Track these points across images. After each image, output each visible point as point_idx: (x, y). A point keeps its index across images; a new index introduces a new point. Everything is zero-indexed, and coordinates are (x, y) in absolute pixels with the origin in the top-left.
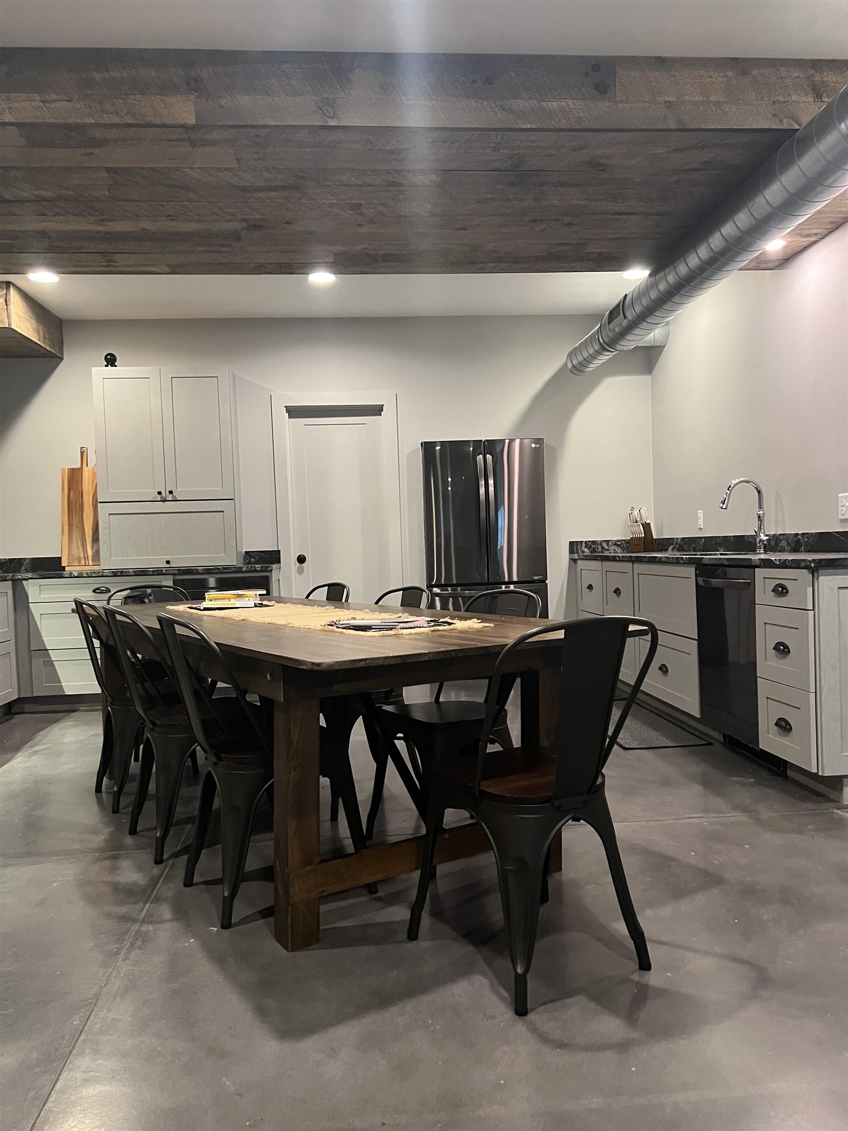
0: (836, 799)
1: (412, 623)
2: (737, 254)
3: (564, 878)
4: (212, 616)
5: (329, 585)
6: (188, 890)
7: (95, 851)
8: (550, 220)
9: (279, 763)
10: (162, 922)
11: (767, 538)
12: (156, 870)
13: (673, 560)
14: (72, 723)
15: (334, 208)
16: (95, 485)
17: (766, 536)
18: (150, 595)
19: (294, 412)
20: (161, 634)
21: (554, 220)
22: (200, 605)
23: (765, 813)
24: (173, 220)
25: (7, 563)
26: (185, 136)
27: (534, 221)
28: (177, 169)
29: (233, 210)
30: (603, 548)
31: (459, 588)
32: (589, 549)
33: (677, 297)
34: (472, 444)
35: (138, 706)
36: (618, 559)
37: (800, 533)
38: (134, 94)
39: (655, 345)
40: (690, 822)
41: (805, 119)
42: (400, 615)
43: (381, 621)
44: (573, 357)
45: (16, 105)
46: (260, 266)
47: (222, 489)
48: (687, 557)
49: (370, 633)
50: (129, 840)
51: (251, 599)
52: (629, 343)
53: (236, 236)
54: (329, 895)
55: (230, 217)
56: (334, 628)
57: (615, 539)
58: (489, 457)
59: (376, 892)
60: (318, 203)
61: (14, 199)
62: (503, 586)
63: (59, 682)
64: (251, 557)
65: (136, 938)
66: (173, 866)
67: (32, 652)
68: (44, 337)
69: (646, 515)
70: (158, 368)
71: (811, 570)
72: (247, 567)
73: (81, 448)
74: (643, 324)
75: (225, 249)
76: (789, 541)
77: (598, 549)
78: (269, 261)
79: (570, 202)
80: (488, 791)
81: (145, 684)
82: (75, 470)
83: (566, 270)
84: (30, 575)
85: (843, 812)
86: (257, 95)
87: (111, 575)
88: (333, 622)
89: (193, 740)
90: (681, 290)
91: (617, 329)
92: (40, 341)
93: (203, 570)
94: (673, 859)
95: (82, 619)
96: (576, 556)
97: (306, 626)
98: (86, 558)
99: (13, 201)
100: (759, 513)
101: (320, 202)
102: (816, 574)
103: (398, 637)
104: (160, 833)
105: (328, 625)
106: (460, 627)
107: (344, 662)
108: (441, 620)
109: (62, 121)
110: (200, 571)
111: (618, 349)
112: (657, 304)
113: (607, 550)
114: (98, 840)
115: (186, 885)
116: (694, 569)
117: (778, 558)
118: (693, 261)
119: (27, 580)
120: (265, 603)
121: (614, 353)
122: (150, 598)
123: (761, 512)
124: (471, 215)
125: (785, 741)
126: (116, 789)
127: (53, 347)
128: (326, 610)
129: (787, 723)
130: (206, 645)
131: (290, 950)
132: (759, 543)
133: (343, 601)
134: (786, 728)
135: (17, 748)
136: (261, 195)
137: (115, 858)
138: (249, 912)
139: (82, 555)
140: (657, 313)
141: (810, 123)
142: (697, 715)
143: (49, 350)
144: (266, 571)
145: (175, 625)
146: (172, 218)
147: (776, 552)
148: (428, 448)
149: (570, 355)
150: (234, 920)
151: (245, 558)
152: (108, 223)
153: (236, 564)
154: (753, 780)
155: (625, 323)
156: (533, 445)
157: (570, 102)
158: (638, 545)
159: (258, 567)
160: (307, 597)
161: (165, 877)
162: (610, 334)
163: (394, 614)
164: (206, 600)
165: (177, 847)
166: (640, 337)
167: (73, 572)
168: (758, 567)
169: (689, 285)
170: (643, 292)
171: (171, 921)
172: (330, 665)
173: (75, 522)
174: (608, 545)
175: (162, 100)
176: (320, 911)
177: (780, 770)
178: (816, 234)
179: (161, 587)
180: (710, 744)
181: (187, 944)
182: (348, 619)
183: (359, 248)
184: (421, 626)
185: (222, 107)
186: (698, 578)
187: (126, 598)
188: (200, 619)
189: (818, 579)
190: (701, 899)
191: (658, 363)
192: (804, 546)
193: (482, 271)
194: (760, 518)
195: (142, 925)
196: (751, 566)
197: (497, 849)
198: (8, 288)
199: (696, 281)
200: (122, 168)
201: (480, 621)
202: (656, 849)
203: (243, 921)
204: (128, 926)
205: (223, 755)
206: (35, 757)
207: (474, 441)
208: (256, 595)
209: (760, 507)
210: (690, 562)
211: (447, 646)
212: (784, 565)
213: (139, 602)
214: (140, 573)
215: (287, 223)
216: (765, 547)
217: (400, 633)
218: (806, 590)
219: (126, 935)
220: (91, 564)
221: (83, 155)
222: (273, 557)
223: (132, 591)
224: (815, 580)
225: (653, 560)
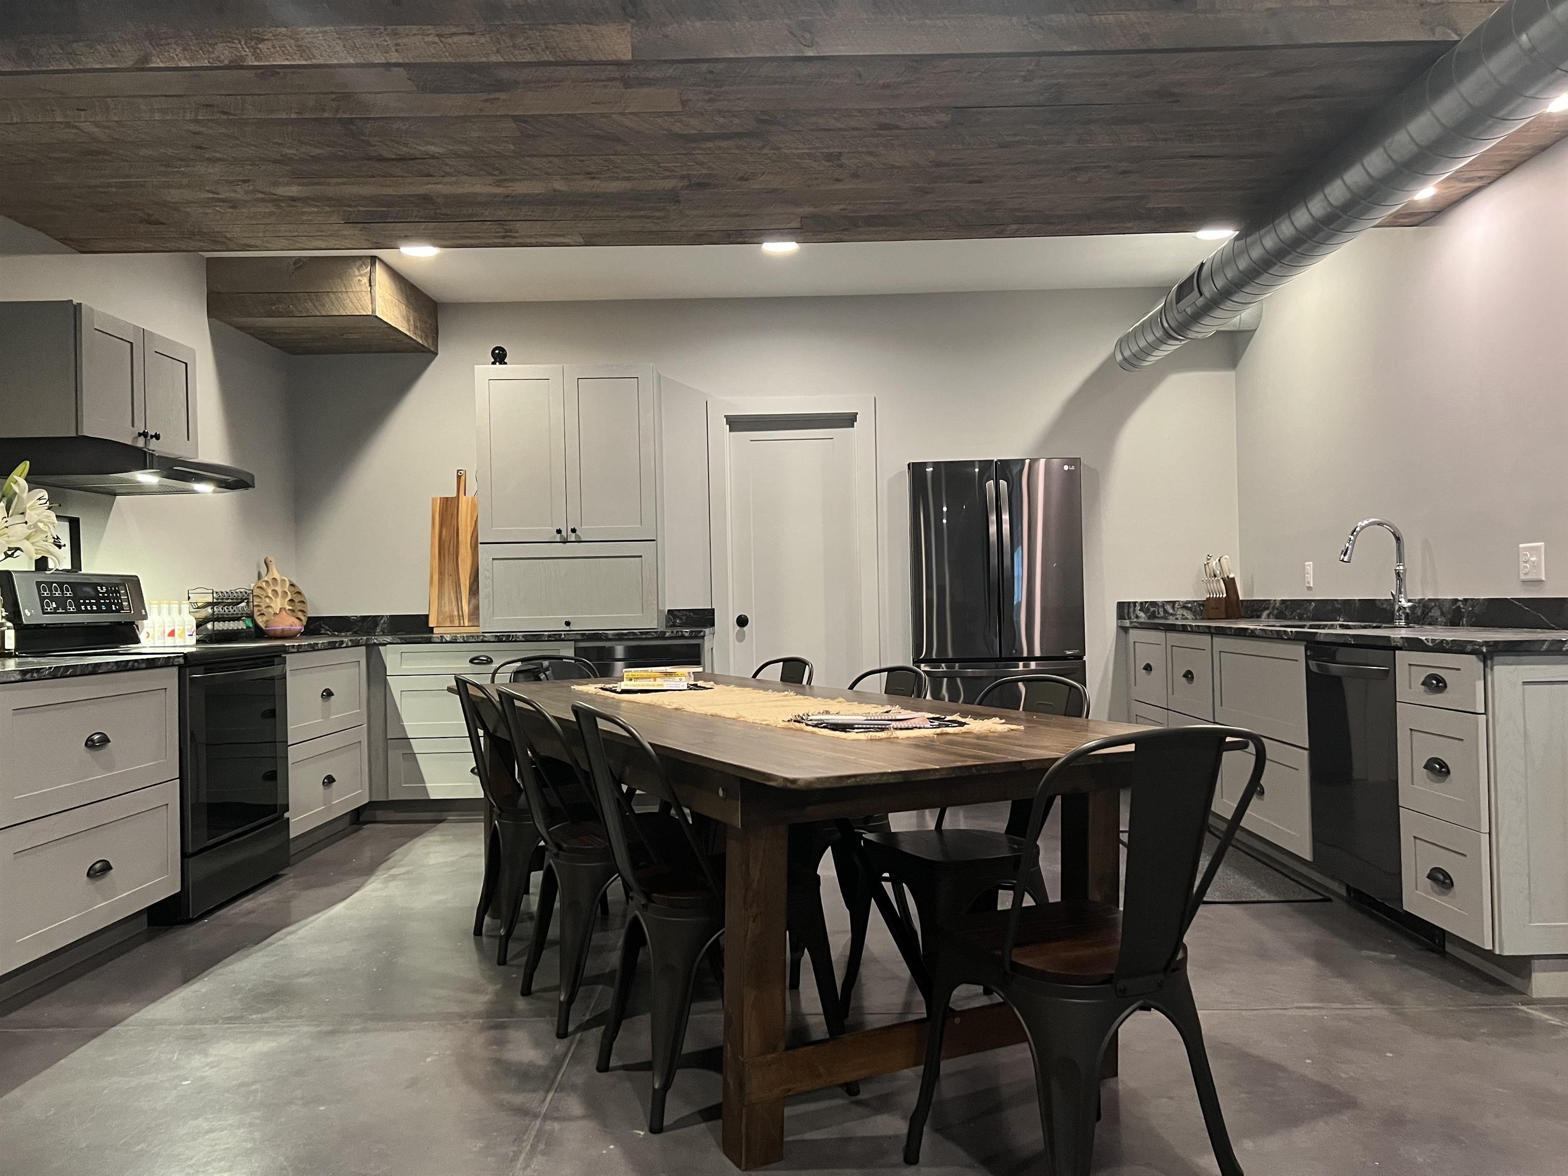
0: (1520, 989)
1: (905, 722)
2: (1367, 209)
3: (1120, 1087)
4: (635, 702)
5: (785, 661)
6: (603, 1075)
7: (477, 1016)
8: (1099, 167)
9: (732, 912)
10: (570, 1118)
11: (1410, 604)
12: (559, 1046)
13: (1273, 634)
14: (437, 838)
15: (805, 159)
16: (475, 519)
17: (1409, 601)
18: (547, 669)
19: (736, 423)
20: (576, 727)
21: (1105, 167)
22: (615, 685)
23: (1412, 1004)
24: (594, 178)
25: (359, 621)
26: (617, 75)
27: (1076, 169)
28: (602, 116)
29: (671, 165)
30: (1165, 611)
31: (957, 664)
32: (1145, 613)
33: (1276, 267)
34: (977, 464)
35: (538, 822)
36: (1189, 629)
37: (1460, 598)
38: (554, 24)
39: (1240, 329)
40: (1303, 1014)
41: (1468, 27)
42: (888, 708)
43: (865, 718)
44: (1124, 345)
45: (405, 40)
46: (703, 235)
47: (639, 526)
48: (1294, 630)
49: (852, 735)
50: (521, 1004)
51: (683, 678)
52: (1207, 328)
53: (673, 197)
54: (800, 1094)
55: (667, 174)
56: (803, 726)
57: (1184, 599)
58: (1003, 483)
59: (858, 1093)
60: (785, 154)
61: (394, 157)
62: (1021, 664)
63: (423, 782)
64: (676, 617)
65: (538, 1137)
66: (581, 1041)
67: (389, 741)
68: (416, 327)
69: (1228, 566)
70: (561, 366)
71: (1481, 657)
72: (672, 632)
73: (458, 471)
74: (1227, 304)
75: (657, 214)
76: (1444, 609)
77: (1159, 613)
78: (715, 228)
79: (1128, 144)
80: (1022, 963)
81: (544, 790)
82: (449, 501)
83: (1116, 231)
84: (389, 639)
85: (1531, 1009)
86: (712, 19)
87: (494, 640)
88: (799, 716)
89: (612, 870)
90: (1284, 257)
91: (1189, 311)
92: (409, 331)
93: (614, 635)
94: (1283, 1069)
95: (465, 701)
96: (1127, 623)
97: (763, 720)
98: (461, 617)
99: (393, 160)
100: (1398, 568)
101: (786, 151)
102: (1489, 662)
103: (893, 742)
104: (566, 995)
105: (795, 721)
106: (977, 729)
107: (828, 778)
108: (949, 718)
109: (462, 60)
110: (610, 637)
111: (1190, 336)
112: (1247, 277)
113: (1171, 614)
114: (481, 1001)
115: (599, 1070)
116: (1303, 648)
117: (1430, 637)
118: (1302, 218)
119: (385, 645)
120: (700, 683)
121: (1183, 342)
122: (547, 673)
123: (1401, 568)
124: (990, 163)
125: (1441, 901)
126: (502, 932)
127: (426, 338)
128: (784, 696)
129: (1447, 876)
130: (636, 745)
131: (743, 1168)
132: (1398, 611)
133: (805, 682)
134: (1443, 883)
135: (369, 870)
136: (709, 145)
137: (502, 1026)
138: (686, 1112)
139: (456, 613)
140: (1248, 289)
141: (1476, 33)
142: (1308, 856)
143: (421, 342)
144: (696, 637)
145: (598, 719)
146: (591, 176)
147: (1423, 624)
148: (916, 470)
149: (1120, 343)
150: (667, 1122)
151: (668, 620)
152: (510, 184)
153: (656, 627)
154: (1394, 956)
155: (1200, 301)
156: (1066, 468)
157: (1132, 15)
158: (1217, 608)
159: (686, 631)
160: (755, 676)
161: (572, 1056)
162: (1179, 317)
163: (880, 706)
164: (625, 679)
165: (584, 1015)
166: (1225, 321)
167: (445, 636)
168: (1400, 649)
169: (1295, 251)
170: (1227, 258)
171: (583, 1117)
172: (809, 783)
173: (449, 567)
174: (1173, 608)
175: (589, 31)
176: (785, 1115)
177: (1435, 943)
178: (1481, 178)
179: (561, 658)
180: (1329, 900)
181: (605, 1152)
182: (819, 713)
183: (836, 208)
184: (922, 726)
185: (666, 36)
186: (1310, 662)
187: (517, 673)
188: (617, 704)
189: (1492, 670)
190: (1323, 1128)
191: (1245, 353)
192: (1467, 617)
193: (1000, 234)
194: (1399, 576)
195: (545, 1122)
196: (1389, 647)
197: (1034, 1044)
198: (373, 264)
199: (1306, 246)
200: (532, 116)
201: (1003, 721)
202: (1255, 1052)
203: (678, 1124)
204: (527, 1122)
205: (655, 895)
206: (392, 884)
207: (979, 461)
208: (689, 673)
209: (1400, 559)
210: (1297, 638)
211: (965, 759)
212: (1440, 647)
213: (533, 678)
214: (531, 638)
215: (741, 179)
216: (1407, 616)
217: (895, 736)
218: (1474, 686)
219: (524, 1134)
220: (466, 624)
221: (486, 101)
222: (705, 618)
223: (524, 663)
224: (1488, 670)
225: (1242, 633)
